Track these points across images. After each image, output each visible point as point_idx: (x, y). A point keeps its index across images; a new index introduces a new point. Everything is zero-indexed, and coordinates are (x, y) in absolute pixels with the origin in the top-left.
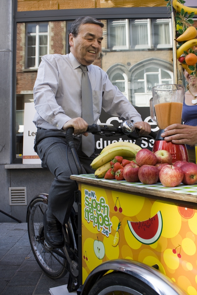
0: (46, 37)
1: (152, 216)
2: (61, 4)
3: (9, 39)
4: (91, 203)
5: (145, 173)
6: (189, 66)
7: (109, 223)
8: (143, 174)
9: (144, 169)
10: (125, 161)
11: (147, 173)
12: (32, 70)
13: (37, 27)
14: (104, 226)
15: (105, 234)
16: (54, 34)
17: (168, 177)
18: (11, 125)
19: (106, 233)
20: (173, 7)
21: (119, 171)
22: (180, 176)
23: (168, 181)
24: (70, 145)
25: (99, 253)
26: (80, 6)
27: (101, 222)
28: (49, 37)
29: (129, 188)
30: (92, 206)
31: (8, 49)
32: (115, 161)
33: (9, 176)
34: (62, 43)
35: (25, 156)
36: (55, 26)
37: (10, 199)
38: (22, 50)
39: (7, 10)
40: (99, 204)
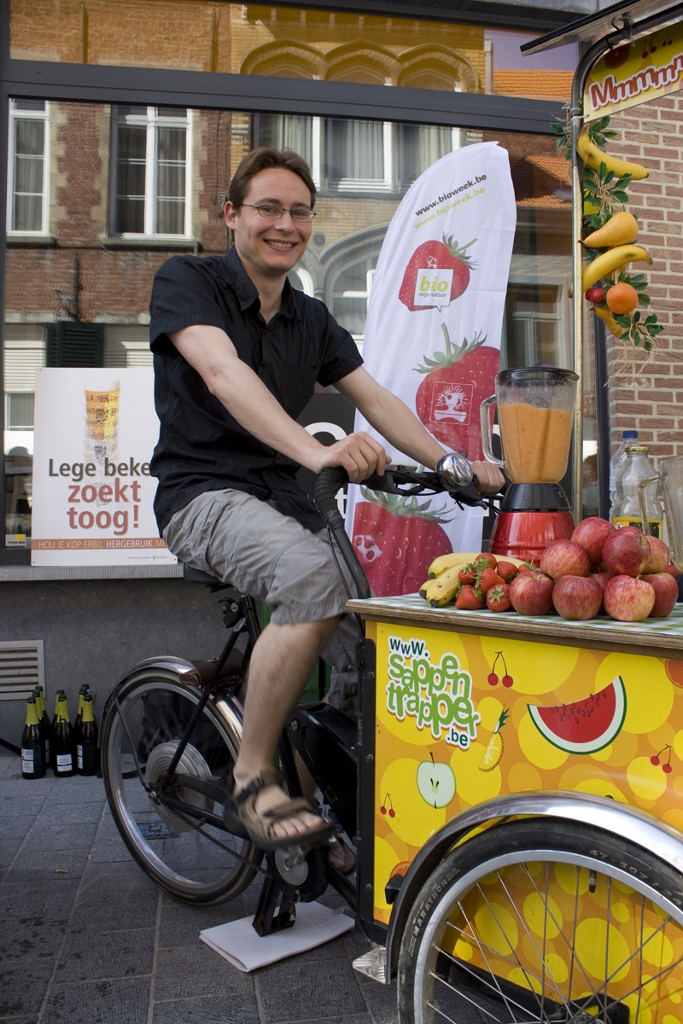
1: (599, 688)
7: (470, 716)
9: (571, 585)
14: (455, 724)
21: (498, 589)
25: (437, 792)
35: (37, 541)
40: (438, 670)
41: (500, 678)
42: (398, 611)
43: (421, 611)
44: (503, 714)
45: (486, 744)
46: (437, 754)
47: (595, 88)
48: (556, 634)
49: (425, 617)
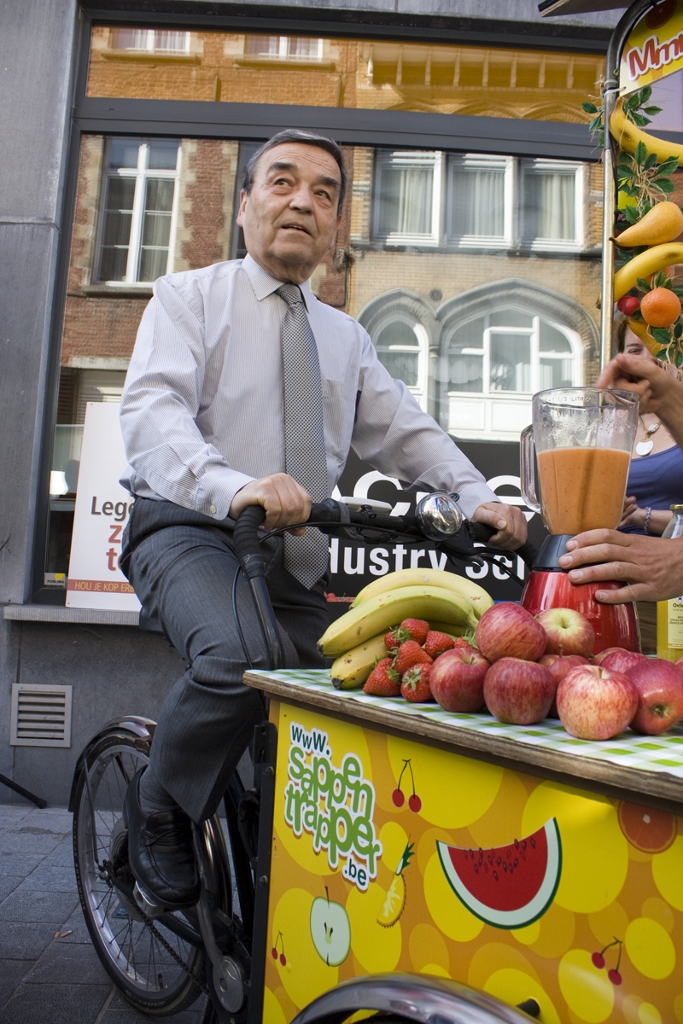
0: (170, 184)
1: (526, 832)
2: (227, 81)
3: (51, 183)
4: (312, 769)
5: (508, 686)
6: (652, 327)
7: (371, 845)
8: (502, 690)
9: (505, 672)
10: (436, 638)
11: (514, 688)
12: (113, 291)
13: (143, 151)
14: (353, 853)
15: (355, 880)
16: (198, 177)
17: (590, 708)
18: (37, 473)
19: (359, 876)
20: (610, 135)
21: (417, 670)
22: (628, 704)
23: (590, 720)
24: (247, 566)
25: (329, 942)
26: (288, 92)
27: (342, 836)
28: (181, 185)
29: (454, 733)
30: (314, 780)
31: (45, 219)
32: (401, 635)
33: (16, 646)
34: (221, 208)
35: (74, 581)
36: (202, 151)
37: (14, 725)
38: (85, 221)
39: (53, 90)
40: (339, 776)
41: (407, 797)
42: (293, 690)
43: (316, 693)
44: (408, 849)
45: (387, 889)
46: (334, 890)
47: (634, 54)
48: (467, 744)
49: (319, 701)
